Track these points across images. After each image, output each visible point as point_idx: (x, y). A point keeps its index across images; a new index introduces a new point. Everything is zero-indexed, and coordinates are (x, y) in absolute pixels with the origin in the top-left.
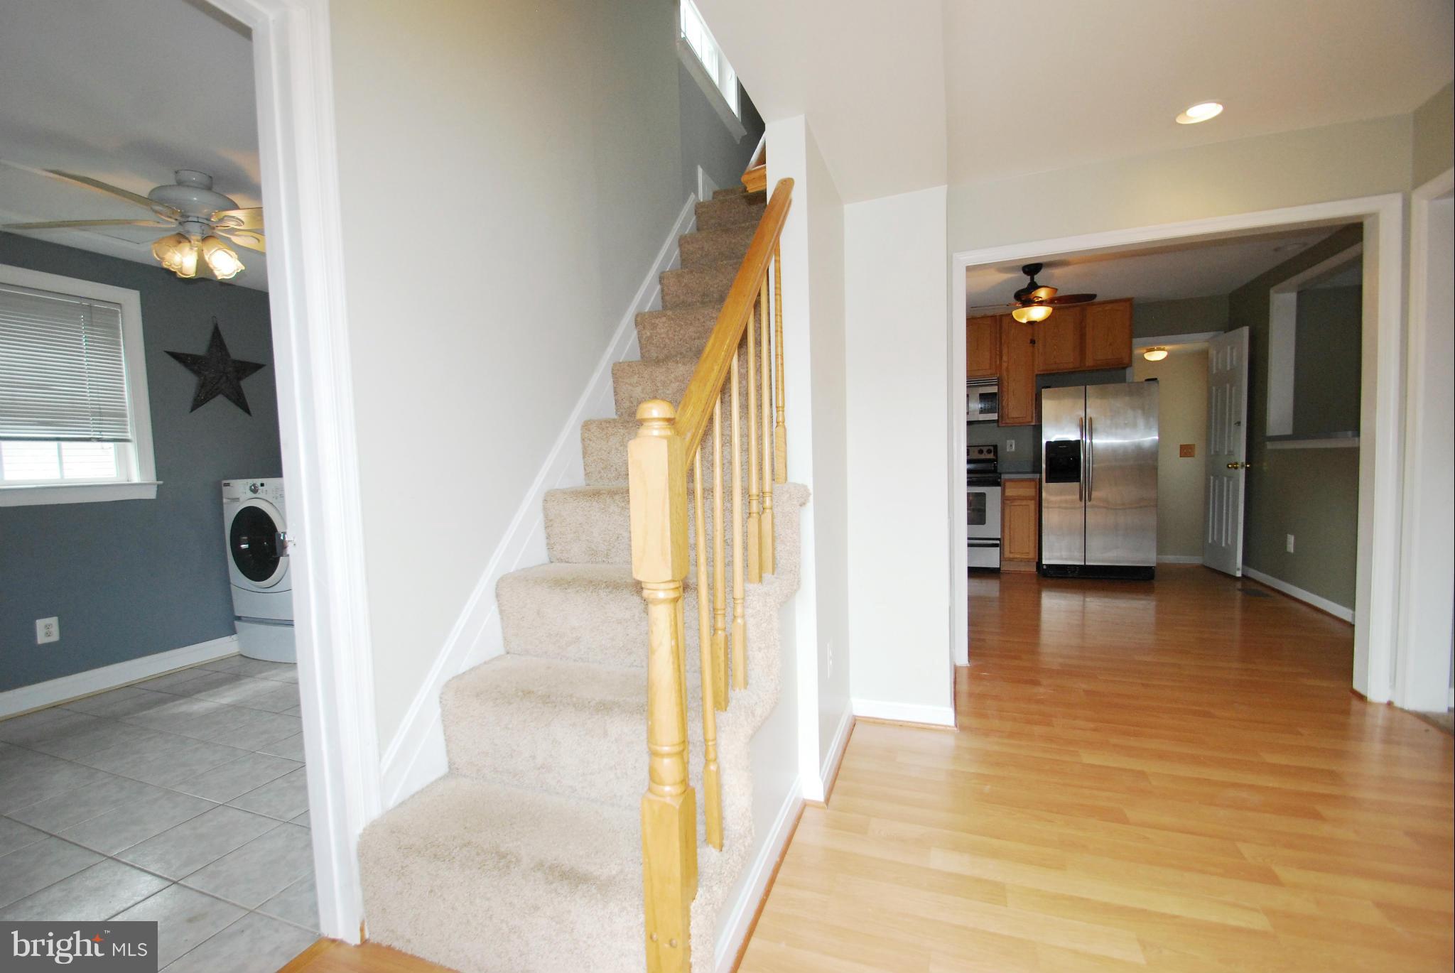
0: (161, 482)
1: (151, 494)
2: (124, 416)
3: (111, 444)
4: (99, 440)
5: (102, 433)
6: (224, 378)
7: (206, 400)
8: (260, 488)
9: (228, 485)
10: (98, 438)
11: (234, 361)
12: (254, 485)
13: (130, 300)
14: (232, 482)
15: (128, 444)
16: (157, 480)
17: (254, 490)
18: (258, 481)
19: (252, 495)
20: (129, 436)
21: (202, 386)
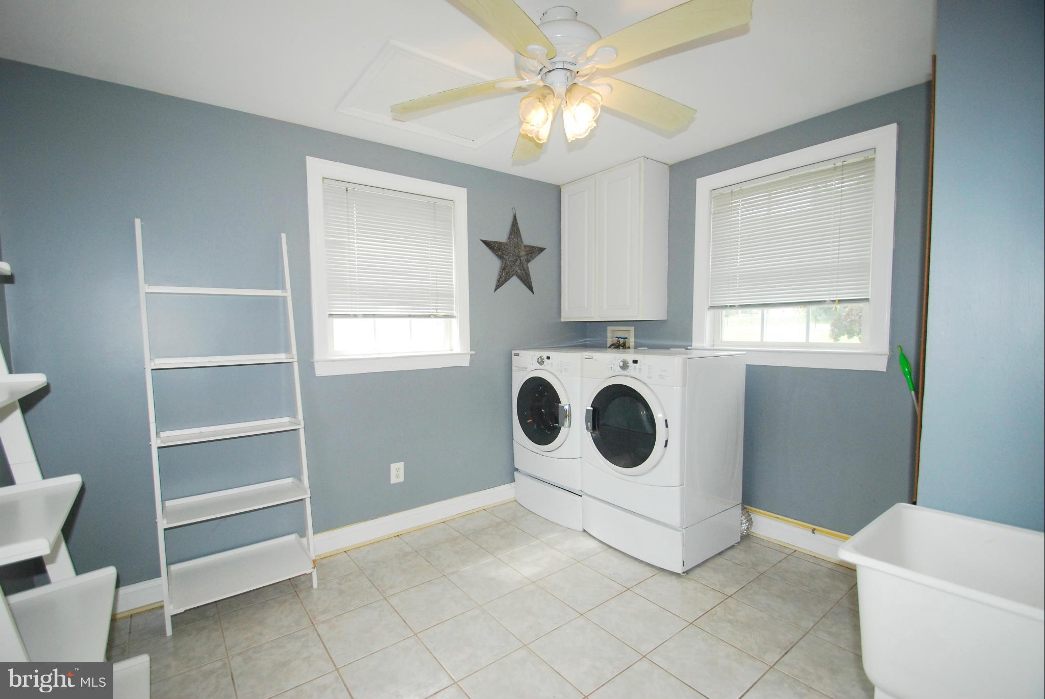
0: (474, 352)
1: (465, 362)
2: (452, 296)
3: (442, 320)
4: (436, 316)
5: (438, 311)
6: (519, 261)
7: (505, 281)
8: (546, 360)
9: (517, 355)
10: (435, 315)
11: (525, 246)
12: (541, 357)
13: (459, 195)
14: (521, 352)
15: (453, 320)
16: (471, 351)
17: (541, 362)
18: (545, 354)
19: (538, 366)
20: (454, 313)
21: (503, 269)
